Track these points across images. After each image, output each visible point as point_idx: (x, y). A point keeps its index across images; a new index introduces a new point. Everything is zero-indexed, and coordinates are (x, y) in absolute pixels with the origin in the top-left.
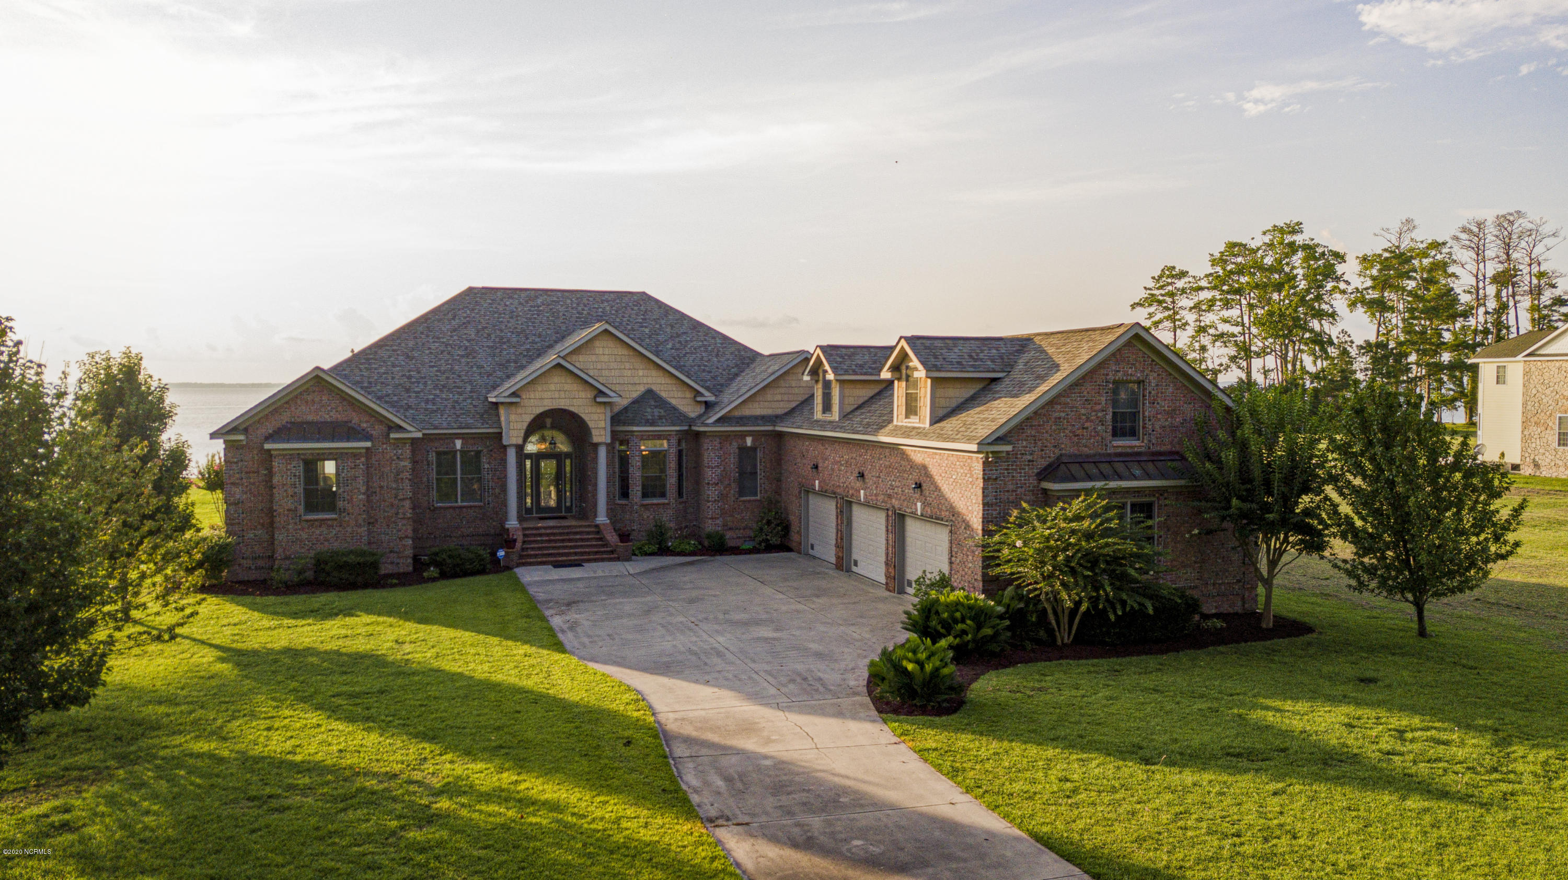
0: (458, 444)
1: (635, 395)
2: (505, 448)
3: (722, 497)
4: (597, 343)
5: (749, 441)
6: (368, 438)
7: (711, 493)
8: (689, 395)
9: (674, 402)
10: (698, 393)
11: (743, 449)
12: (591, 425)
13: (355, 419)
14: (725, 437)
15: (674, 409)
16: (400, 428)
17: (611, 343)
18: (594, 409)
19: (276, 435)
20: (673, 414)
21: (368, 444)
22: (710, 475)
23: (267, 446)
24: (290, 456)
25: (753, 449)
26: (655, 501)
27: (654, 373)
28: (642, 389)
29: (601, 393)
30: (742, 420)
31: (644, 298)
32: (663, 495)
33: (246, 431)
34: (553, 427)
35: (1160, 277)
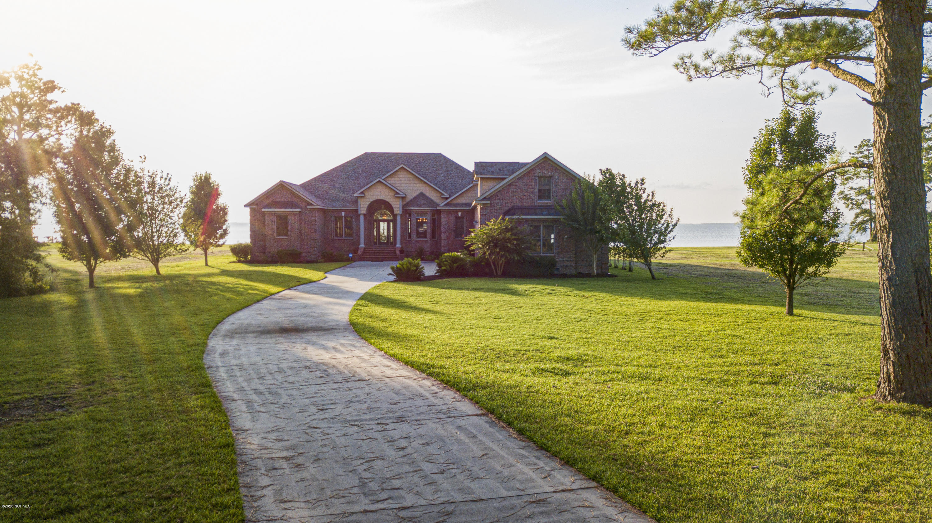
0: (343, 214)
1: (415, 195)
2: (359, 215)
3: (448, 238)
4: (400, 173)
5: (460, 214)
6: (301, 208)
7: (444, 236)
8: (438, 195)
9: (432, 198)
10: (443, 194)
11: (457, 218)
12: (393, 206)
13: (295, 200)
14: (449, 212)
15: (432, 201)
16: (311, 204)
17: (405, 173)
18: (394, 200)
19: (267, 206)
20: (431, 202)
21: (299, 210)
22: (443, 228)
23: (263, 210)
24: (271, 213)
25: (462, 217)
26: (422, 239)
27: (424, 185)
28: (419, 192)
29: (397, 193)
30: (457, 205)
31: (440, 155)
32: (426, 237)
33: (257, 204)
34: (385, 209)
35: (860, 146)
